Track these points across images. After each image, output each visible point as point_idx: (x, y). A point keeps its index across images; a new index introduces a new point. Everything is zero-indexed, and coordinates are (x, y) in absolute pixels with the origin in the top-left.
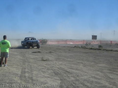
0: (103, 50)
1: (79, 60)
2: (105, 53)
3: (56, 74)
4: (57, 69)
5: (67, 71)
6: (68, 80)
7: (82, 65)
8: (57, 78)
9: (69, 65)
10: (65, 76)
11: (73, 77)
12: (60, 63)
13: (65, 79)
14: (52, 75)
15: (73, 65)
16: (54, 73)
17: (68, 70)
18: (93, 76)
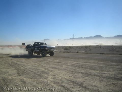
3: (12, 66)
4: (10, 62)
6: (20, 69)
8: (13, 68)
10: (17, 67)
11: (22, 67)
13: (18, 69)
14: (9, 67)
16: (10, 65)
17: (17, 63)
18: (33, 65)
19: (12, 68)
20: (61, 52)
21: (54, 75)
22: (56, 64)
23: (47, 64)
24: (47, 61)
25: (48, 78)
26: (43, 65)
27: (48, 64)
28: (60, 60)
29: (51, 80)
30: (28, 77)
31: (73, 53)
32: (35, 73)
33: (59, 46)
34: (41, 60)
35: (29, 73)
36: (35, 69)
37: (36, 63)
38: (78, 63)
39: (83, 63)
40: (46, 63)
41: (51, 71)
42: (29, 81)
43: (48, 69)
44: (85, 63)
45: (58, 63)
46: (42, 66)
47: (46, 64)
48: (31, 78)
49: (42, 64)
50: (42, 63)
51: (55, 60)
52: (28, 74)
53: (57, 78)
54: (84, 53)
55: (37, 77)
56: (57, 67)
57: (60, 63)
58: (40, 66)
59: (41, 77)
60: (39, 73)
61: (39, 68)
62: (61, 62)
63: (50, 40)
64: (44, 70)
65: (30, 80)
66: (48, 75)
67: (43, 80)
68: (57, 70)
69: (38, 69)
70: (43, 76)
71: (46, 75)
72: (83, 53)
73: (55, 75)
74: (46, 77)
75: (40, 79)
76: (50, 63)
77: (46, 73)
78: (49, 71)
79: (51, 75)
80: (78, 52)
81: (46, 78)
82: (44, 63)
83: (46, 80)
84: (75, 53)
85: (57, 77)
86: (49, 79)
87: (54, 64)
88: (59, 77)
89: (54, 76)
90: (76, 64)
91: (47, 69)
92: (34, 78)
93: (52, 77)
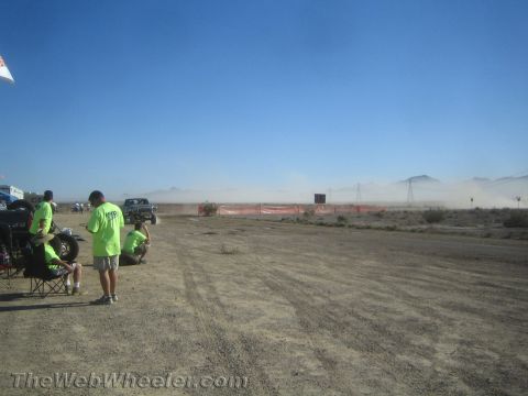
0: (350, 227)
1: (309, 251)
2: (358, 233)
3: (275, 289)
4: (269, 274)
5: (294, 280)
6: (311, 304)
7: (322, 263)
8: (282, 300)
9: (291, 264)
10: (299, 295)
11: (319, 295)
12: (268, 258)
13: (303, 303)
14: (264, 291)
15: (301, 265)
16: (267, 284)
17: (297, 278)
18: (367, 291)
19: (278, 299)
20: (488, 236)
21: (462, 342)
22: (469, 291)
23: (426, 288)
24: (426, 274)
25: (434, 351)
26: (410, 293)
27: (433, 289)
28: (491, 274)
29: (452, 362)
30: (345, 342)
32: (376, 327)
33: (477, 209)
34: (401, 271)
35: (348, 324)
36: (374, 306)
37: (379, 281)
40: (422, 283)
41: (450, 322)
42: (351, 359)
43: (433, 310)
45: (479, 287)
46: (407, 297)
47: (421, 287)
48: (357, 348)
49: (403, 288)
50: (406, 283)
51: (462, 272)
52: (343, 326)
53: (481, 357)
55: (386, 343)
56: (479, 307)
57: (487, 288)
58: (397, 296)
59: (402, 343)
60: (392, 329)
61: (390, 305)
63: (436, 180)
64: (414, 314)
65: (355, 354)
66: (436, 341)
67: (413, 362)
68: (478, 320)
69: (386, 310)
70: (413, 342)
71: (425, 341)
73: (469, 344)
74: (428, 348)
75: (399, 356)
76: (441, 284)
77: (424, 329)
78: (438, 321)
79: (448, 341)
81: (427, 352)
82: (415, 285)
83: (426, 362)
85: (478, 352)
86: (440, 356)
87: (462, 291)
88: (487, 352)
89: (465, 347)
91: (430, 312)
92: (370, 348)
93: (452, 348)
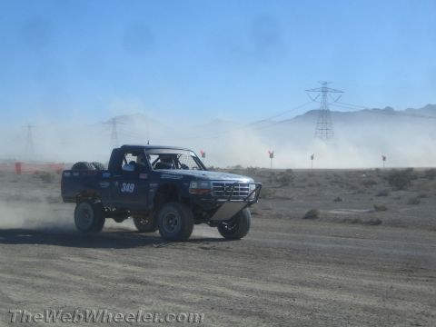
22: (100, 291)
24: (58, 268)
31: (279, 216)
38: (258, 286)
39: (289, 289)
40: (40, 282)
44: (299, 290)
54: (355, 222)
57: (132, 286)
62: (150, 279)
72: (345, 221)
80: (311, 216)
84: (291, 217)
87: (89, 291)
90: (236, 294)
